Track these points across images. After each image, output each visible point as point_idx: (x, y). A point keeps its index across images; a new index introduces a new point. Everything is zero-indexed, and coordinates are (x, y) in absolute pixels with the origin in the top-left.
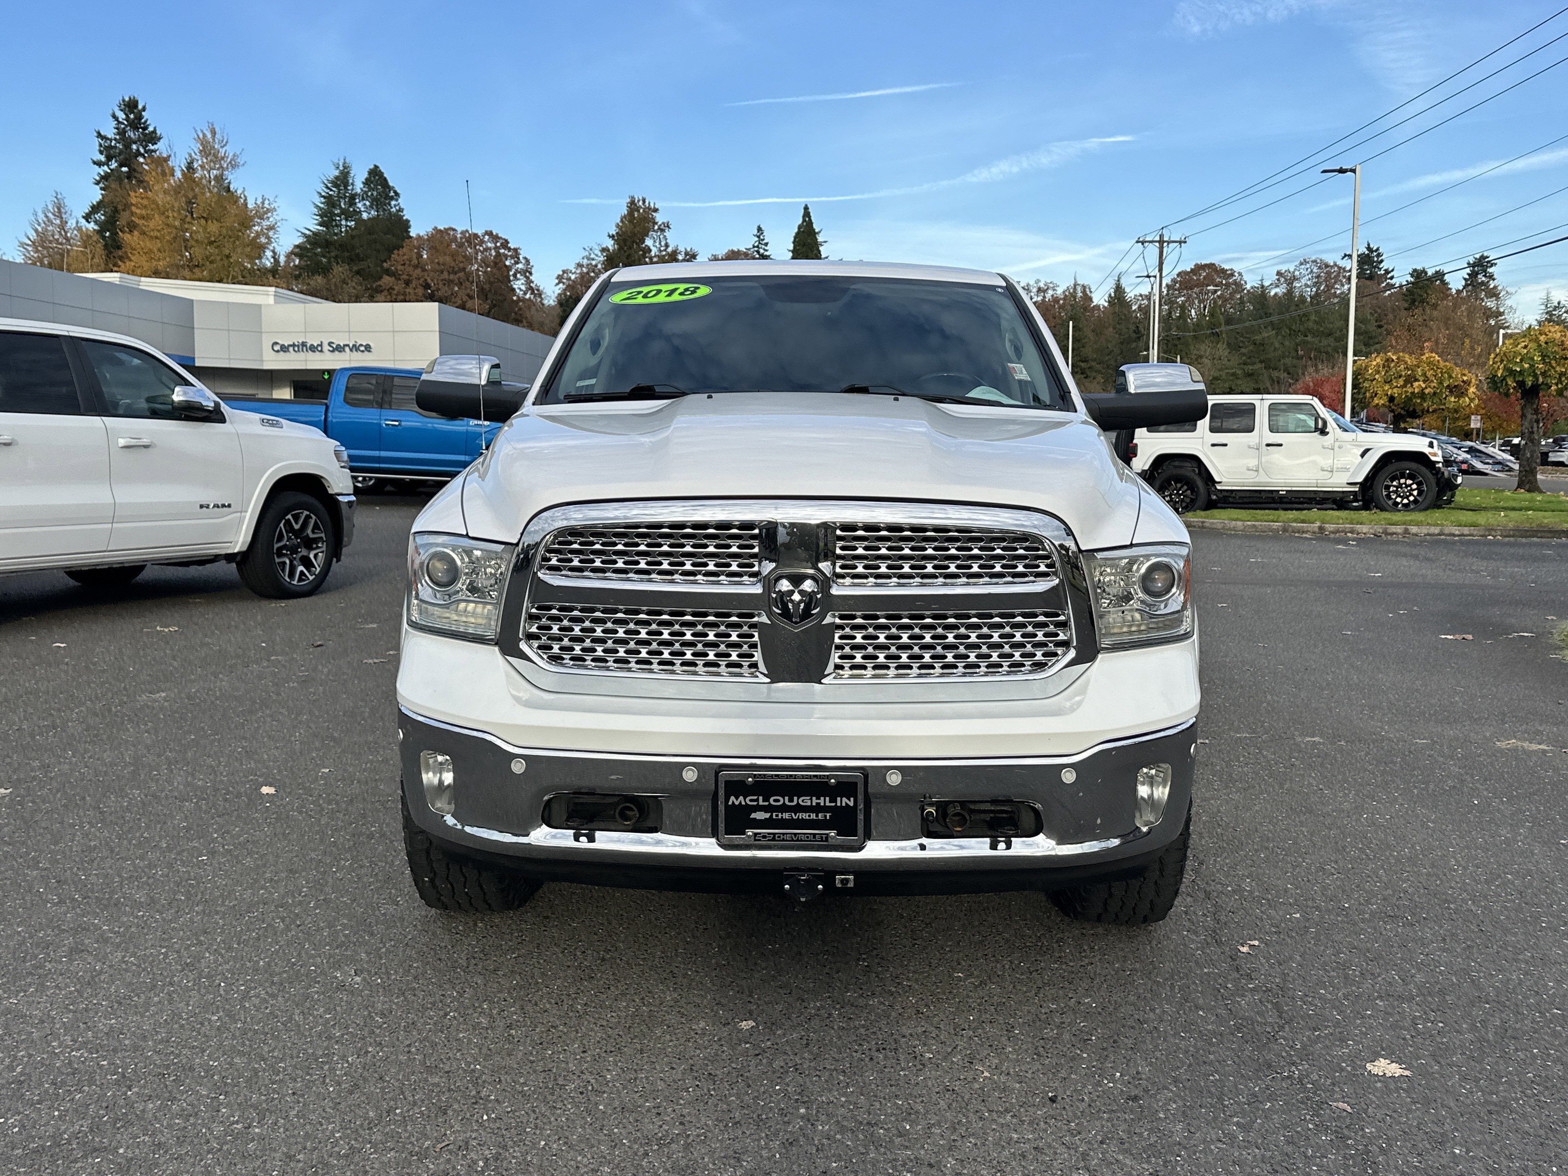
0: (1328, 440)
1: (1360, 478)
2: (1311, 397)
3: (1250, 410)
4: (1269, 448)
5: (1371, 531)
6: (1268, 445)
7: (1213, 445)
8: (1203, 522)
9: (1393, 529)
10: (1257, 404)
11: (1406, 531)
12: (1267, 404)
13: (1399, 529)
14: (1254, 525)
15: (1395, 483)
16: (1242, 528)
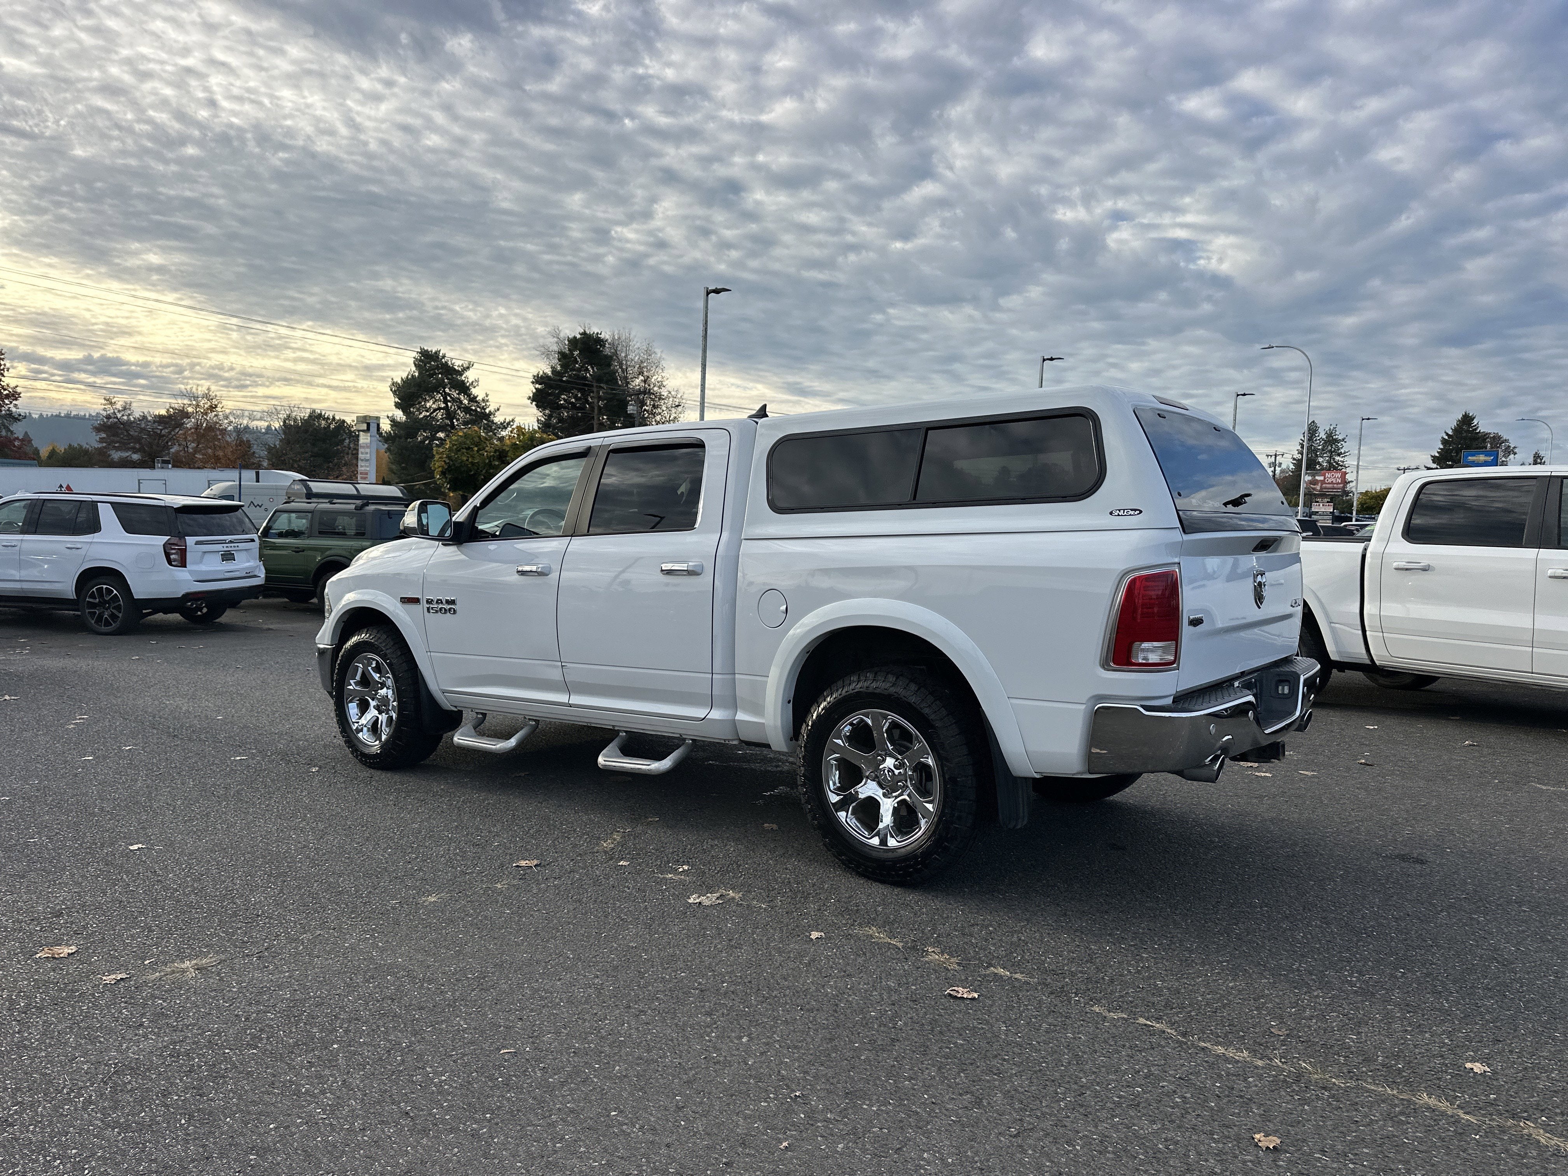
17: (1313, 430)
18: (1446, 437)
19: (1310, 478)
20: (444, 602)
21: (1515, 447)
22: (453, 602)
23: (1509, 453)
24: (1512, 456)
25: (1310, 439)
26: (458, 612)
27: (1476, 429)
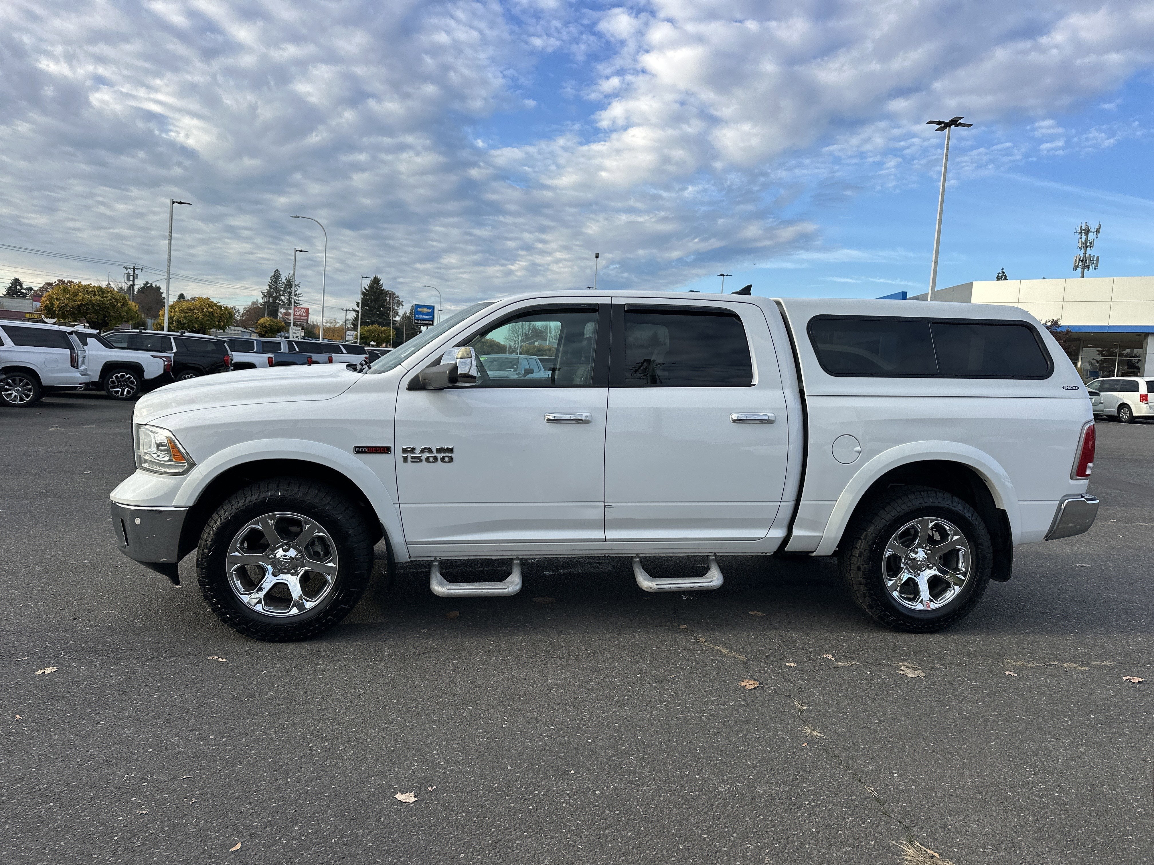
17: (276, 276)
18: (365, 291)
19: (285, 311)
20: (434, 450)
21: (402, 301)
22: (451, 450)
23: (399, 304)
24: (401, 307)
25: (276, 282)
26: (454, 459)
27: (381, 288)
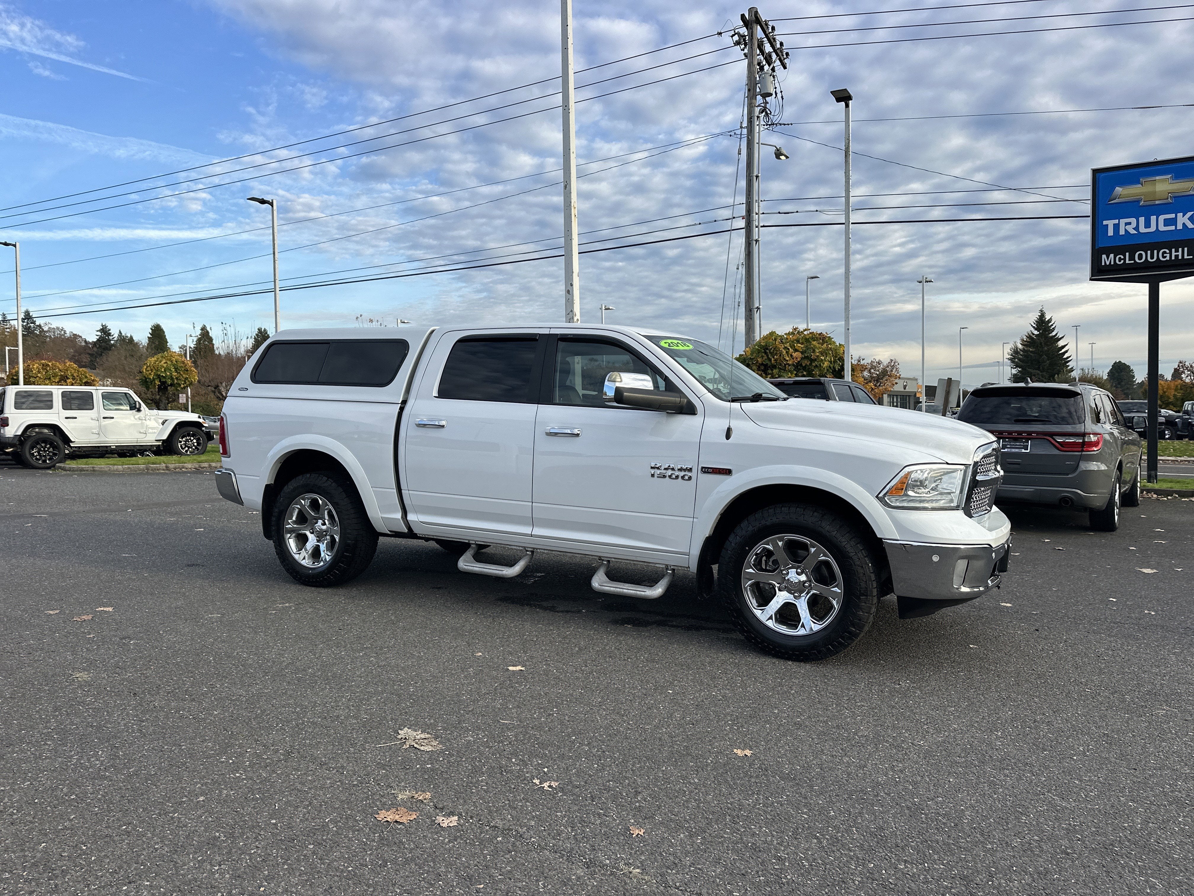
0: (141, 415)
1: (165, 437)
2: (127, 389)
3: (90, 395)
4: (105, 420)
5: (193, 467)
6: (104, 418)
7: (66, 418)
8: (93, 467)
9: (203, 465)
10: (94, 392)
11: (210, 466)
12: (100, 392)
13: (206, 465)
14: (129, 468)
15: (184, 439)
16: (122, 469)
